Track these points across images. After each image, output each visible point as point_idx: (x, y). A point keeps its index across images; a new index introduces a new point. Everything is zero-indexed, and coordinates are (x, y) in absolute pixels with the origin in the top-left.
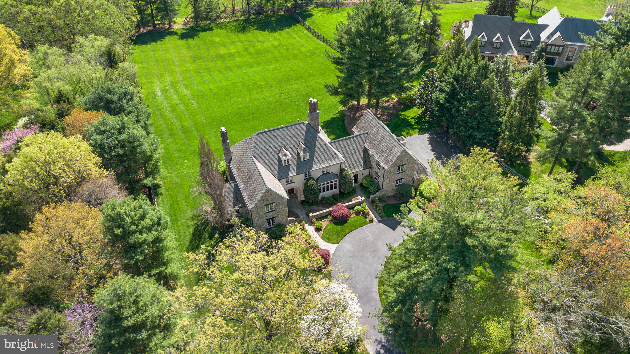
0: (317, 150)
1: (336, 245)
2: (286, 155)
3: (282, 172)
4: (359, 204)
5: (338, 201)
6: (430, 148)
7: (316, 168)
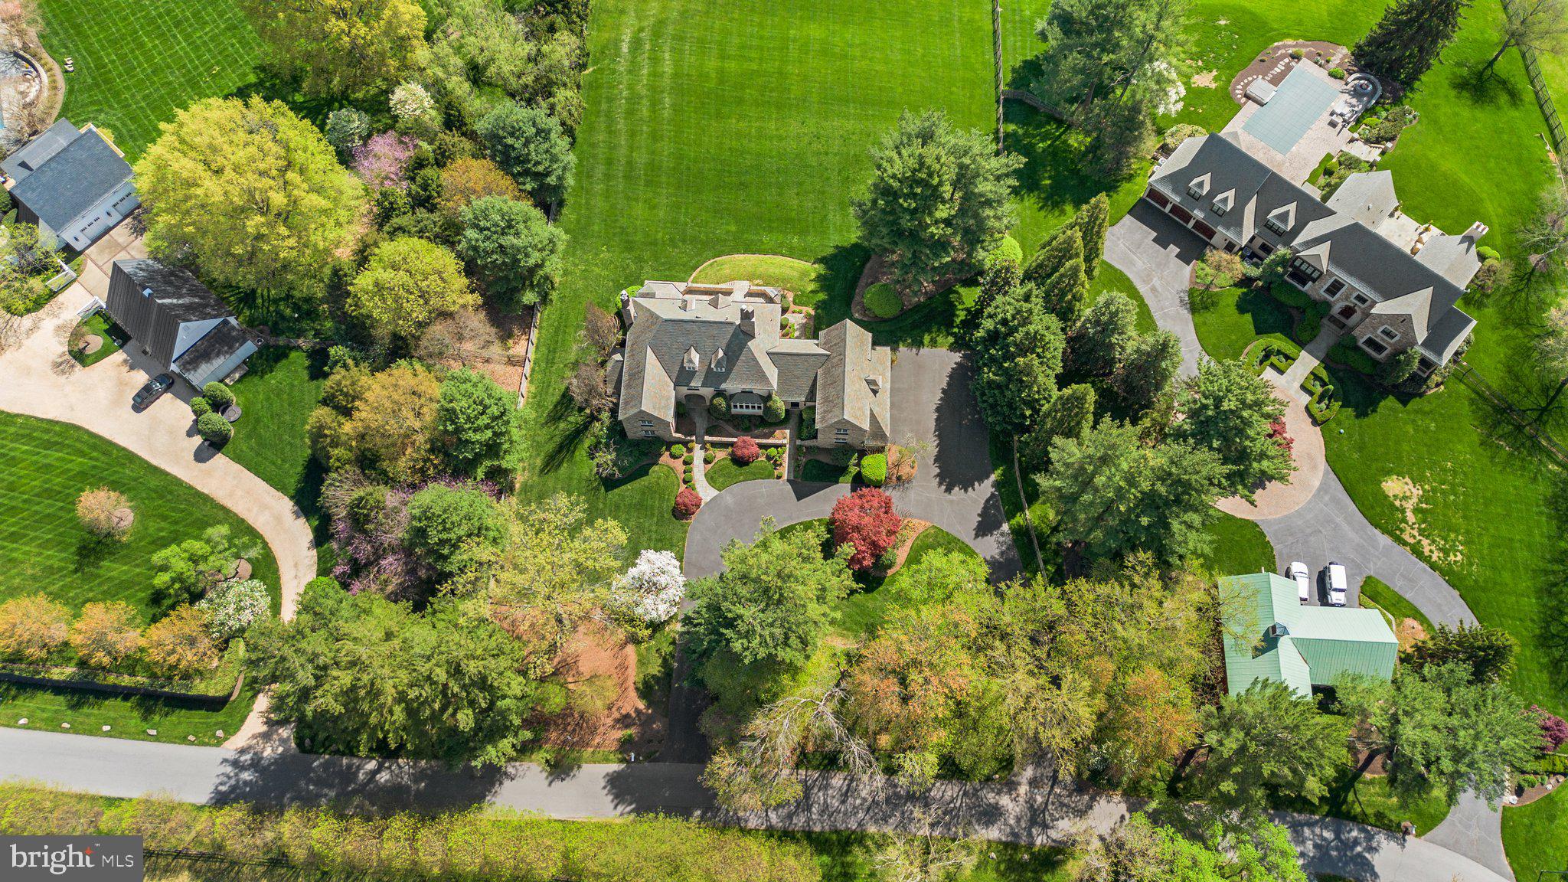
0: (739, 363)
1: (716, 492)
2: (691, 361)
3: (683, 377)
4: (777, 446)
5: (757, 427)
6: (944, 385)
7: (731, 386)
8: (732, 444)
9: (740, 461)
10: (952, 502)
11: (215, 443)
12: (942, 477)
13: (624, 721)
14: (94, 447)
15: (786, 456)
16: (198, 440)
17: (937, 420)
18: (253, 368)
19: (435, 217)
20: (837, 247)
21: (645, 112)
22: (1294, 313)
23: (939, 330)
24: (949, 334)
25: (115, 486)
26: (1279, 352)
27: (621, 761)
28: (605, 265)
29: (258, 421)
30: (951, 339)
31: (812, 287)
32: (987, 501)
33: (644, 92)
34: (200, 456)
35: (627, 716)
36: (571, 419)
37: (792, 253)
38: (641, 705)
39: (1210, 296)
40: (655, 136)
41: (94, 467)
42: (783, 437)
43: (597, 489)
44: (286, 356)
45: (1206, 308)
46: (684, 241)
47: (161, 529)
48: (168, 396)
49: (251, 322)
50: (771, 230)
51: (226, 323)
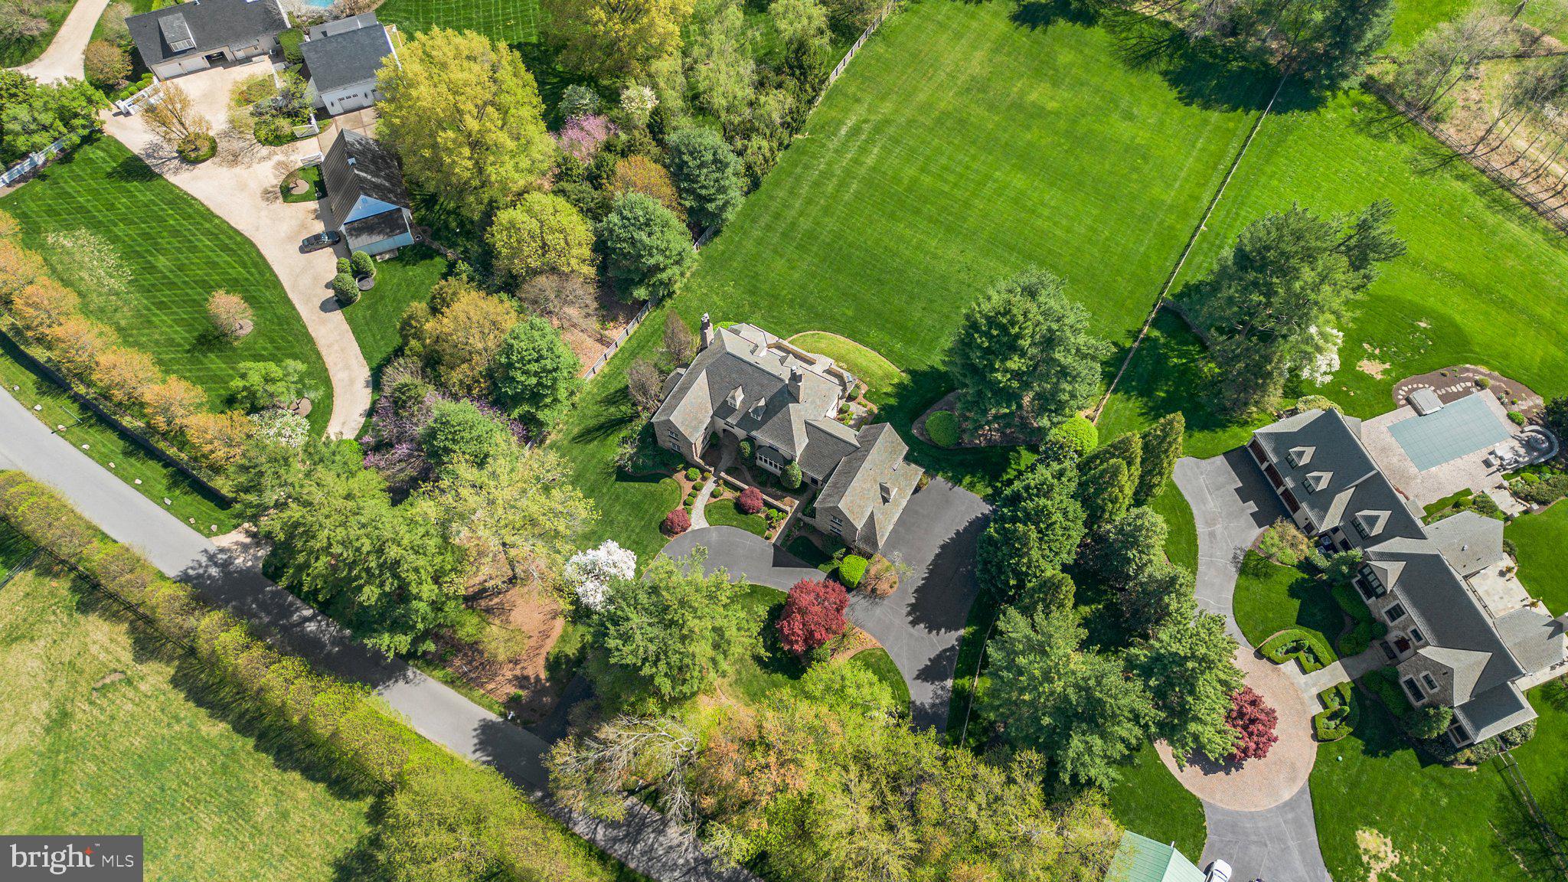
0: (775, 419)
1: (707, 525)
2: (733, 398)
3: (723, 409)
4: (779, 510)
5: (772, 486)
6: (961, 529)
7: (762, 437)
8: (742, 490)
9: (741, 508)
10: (911, 635)
11: (342, 300)
12: (914, 608)
13: (522, 681)
14: (255, 265)
15: (783, 523)
16: (331, 293)
17: (937, 555)
18: (403, 256)
19: (596, 194)
20: (932, 367)
21: (830, 187)
22: (1347, 620)
23: (983, 478)
24: (990, 485)
25: (251, 300)
26: (1310, 650)
27: (501, 714)
28: (725, 297)
29: (382, 298)
30: (989, 491)
31: (889, 389)
32: (945, 651)
33: (838, 172)
34: (325, 307)
35: (527, 678)
36: (623, 408)
37: (889, 355)
38: (543, 675)
39: (1266, 566)
40: (827, 211)
41: (247, 279)
42: (790, 505)
43: (609, 475)
44: (432, 258)
45: (1257, 575)
46: (801, 306)
47: (265, 349)
48: (330, 250)
49: (421, 221)
50: (882, 329)
51: (399, 210)
